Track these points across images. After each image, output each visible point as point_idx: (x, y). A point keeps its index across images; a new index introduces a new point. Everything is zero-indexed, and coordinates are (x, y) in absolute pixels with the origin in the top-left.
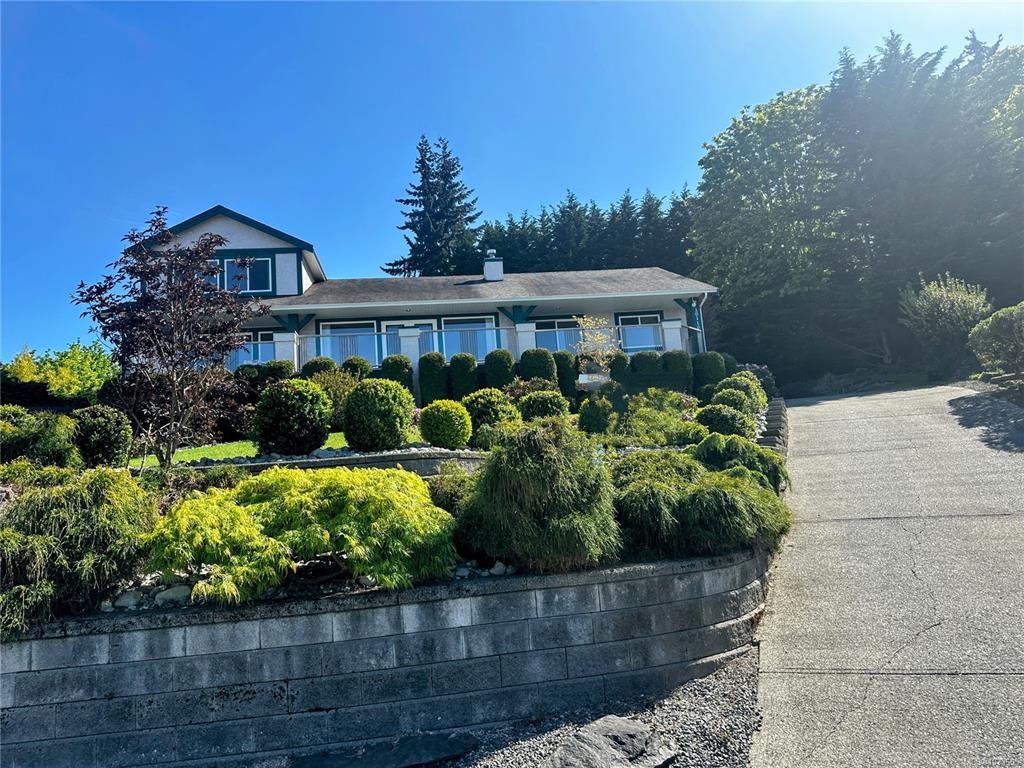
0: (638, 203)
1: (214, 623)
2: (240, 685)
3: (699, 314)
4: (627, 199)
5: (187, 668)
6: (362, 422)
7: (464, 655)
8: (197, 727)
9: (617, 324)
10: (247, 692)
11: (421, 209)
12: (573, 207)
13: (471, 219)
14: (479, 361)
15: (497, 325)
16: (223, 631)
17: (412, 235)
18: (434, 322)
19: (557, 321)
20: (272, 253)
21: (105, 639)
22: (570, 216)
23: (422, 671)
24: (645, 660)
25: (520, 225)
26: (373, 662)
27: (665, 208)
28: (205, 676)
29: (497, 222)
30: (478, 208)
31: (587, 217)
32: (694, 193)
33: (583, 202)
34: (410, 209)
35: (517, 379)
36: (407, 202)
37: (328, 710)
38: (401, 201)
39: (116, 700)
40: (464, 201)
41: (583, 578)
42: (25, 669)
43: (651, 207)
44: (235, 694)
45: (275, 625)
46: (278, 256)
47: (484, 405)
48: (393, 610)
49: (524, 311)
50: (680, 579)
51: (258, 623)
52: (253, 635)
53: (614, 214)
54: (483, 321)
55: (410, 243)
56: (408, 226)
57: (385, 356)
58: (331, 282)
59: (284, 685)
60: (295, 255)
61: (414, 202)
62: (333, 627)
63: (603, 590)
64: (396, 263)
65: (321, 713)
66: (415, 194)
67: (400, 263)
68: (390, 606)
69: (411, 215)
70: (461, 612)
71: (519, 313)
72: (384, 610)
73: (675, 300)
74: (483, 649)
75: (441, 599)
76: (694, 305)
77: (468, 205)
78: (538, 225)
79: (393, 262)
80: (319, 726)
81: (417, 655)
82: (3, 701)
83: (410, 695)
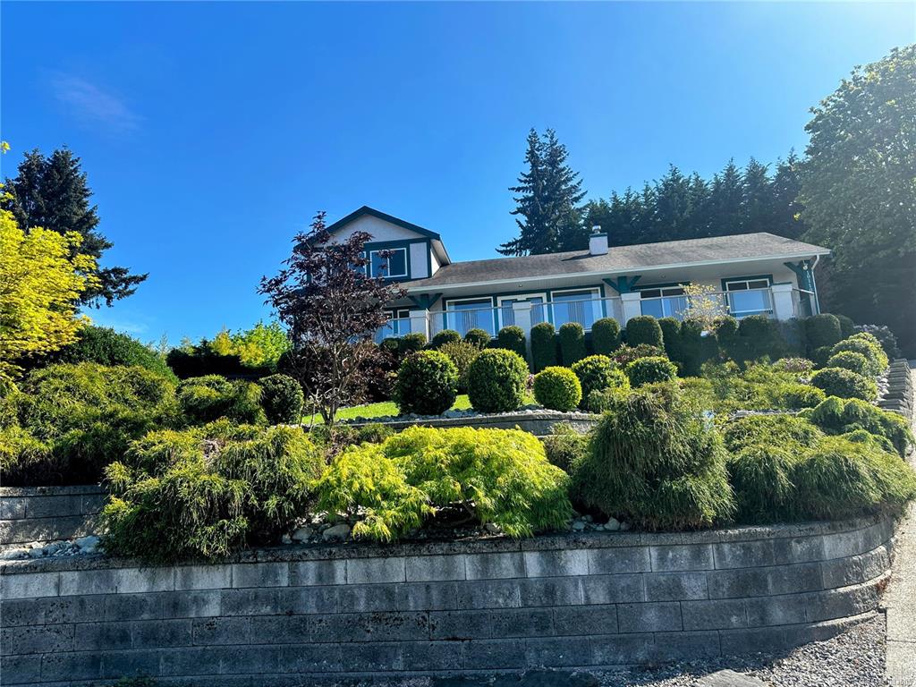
0: (742, 171)
1: (368, 557)
2: (390, 612)
3: (811, 277)
4: (731, 169)
5: (348, 594)
6: (484, 387)
7: (583, 601)
8: (357, 645)
9: (724, 289)
10: (396, 619)
11: (531, 195)
12: (676, 180)
13: (576, 200)
14: (586, 329)
15: (603, 295)
16: (376, 564)
17: (523, 219)
18: (544, 295)
19: (662, 289)
20: (406, 243)
21: (286, 565)
22: (674, 190)
23: (544, 613)
24: (762, 619)
25: (624, 201)
26: (501, 601)
27: (771, 174)
28: (362, 602)
29: (602, 200)
30: (583, 188)
31: (691, 188)
32: (802, 157)
33: (686, 174)
34: (520, 195)
35: (623, 346)
36: (518, 189)
37: (463, 640)
38: (513, 189)
39: (295, 617)
40: (570, 184)
41: (697, 538)
42: (228, 586)
43: (756, 174)
44: (386, 619)
45: (418, 562)
46: (411, 245)
47: (593, 371)
48: (517, 556)
49: (629, 281)
50: (798, 542)
51: (403, 559)
52: (399, 569)
53: (718, 183)
54: (589, 292)
55: (521, 226)
56: (519, 210)
57: (501, 328)
58: (455, 265)
59: (425, 614)
60: (425, 244)
61: (524, 189)
62: (466, 567)
63: (717, 549)
64: (510, 244)
65: (457, 643)
66: (525, 182)
67: (512, 244)
68: (514, 552)
69: (522, 201)
70: (579, 562)
71: (624, 283)
72: (509, 555)
73: (785, 264)
74: (600, 597)
75: (560, 549)
76: (806, 268)
77: (574, 187)
78: (642, 200)
79: (506, 243)
80: (456, 653)
81: (540, 597)
82: (212, 610)
83: (533, 631)
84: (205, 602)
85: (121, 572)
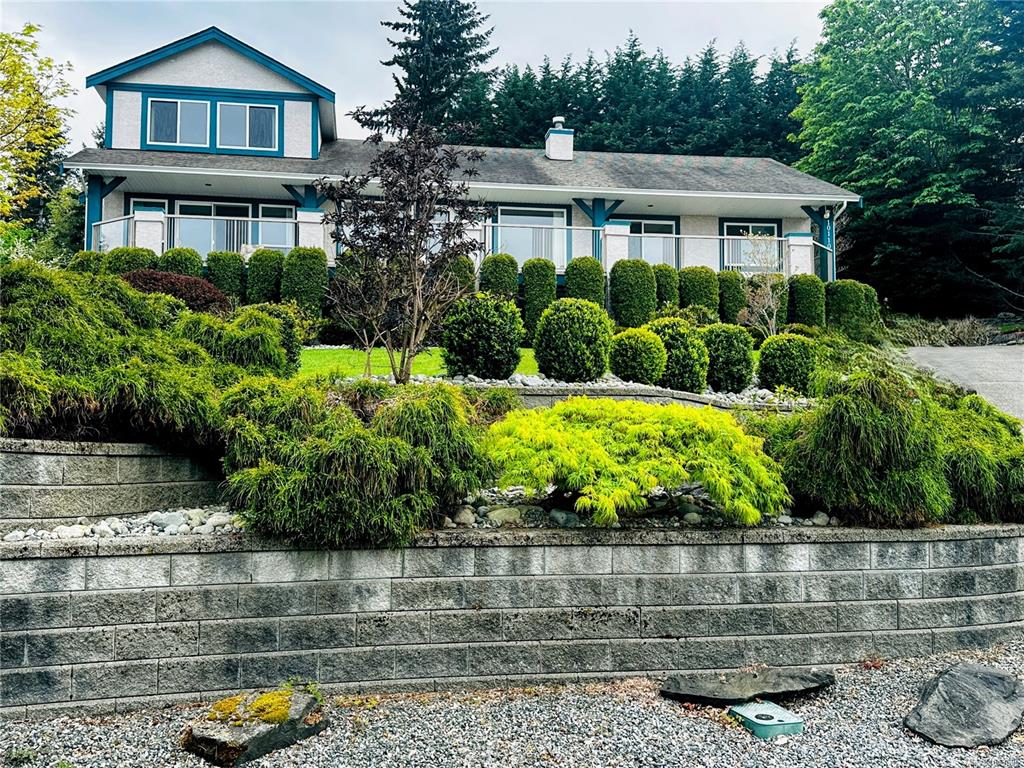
0: (723, 61)
1: (572, 545)
2: (596, 607)
3: (832, 229)
4: (710, 52)
5: (547, 589)
7: (804, 597)
8: (559, 643)
9: (721, 234)
10: (604, 614)
11: (416, 38)
12: (634, 56)
13: (482, 58)
15: (569, 223)
16: (578, 555)
17: (402, 73)
19: (644, 222)
20: (280, 98)
21: (472, 553)
22: (630, 71)
23: (765, 609)
24: (968, 617)
25: (560, 75)
26: (718, 596)
28: (564, 595)
29: (528, 68)
30: (492, 43)
31: (653, 73)
32: (805, 54)
33: (648, 52)
34: (400, 36)
36: (397, 26)
37: (678, 638)
38: (389, 24)
39: (485, 611)
40: (475, 31)
41: (917, 535)
42: (399, 575)
43: (741, 69)
44: (593, 615)
45: (625, 552)
48: (736, 550)
51: (610, 549)
52: (606, 560)
53: (688, 70)
54: (551, 215)
55: (398, 85)
56: (396, 60)
59: (635, 609)
60: (310, 104)
61: (405, 27)
62: (681, 561)
63: (934, 547)
64: (377, 113)
65: (671, 640)
66: (409, 15)
67: (383, 113)
68: (736, 544)
69: (401, 46)
70: (800, 559)
72: (728, 547)
73: (803, 208)
74: (819, 595)
75: (784, 543)
76: (827, 215)
77: (478, 37)
79: (372, 110)
80: (671, 652)
81: (760, 593)
82: (380, 603)
83: (753, 631)
84: (371, 593)
85: (256, 557)
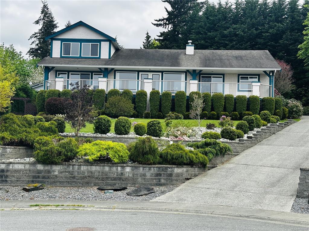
1: (88, 165)
2: (92, 175)
3: (273, 79)
5: (84, 172)
7: (128, 176)
9: (239, 79)
10: (93, 177)
15: (186, 77)
16: (89, 167)
17: (168, 6)
18: (160, 74)
19: (212, 76)
20: (100, 41)
21: (71, 166)
23: (120, 177)
24: (159, 181)
26: (112, 175)
28: (86, 173)
39: (73, 175)
41: (150, 166)
42: (60, 169)
44: (91, 177)
45: (97, 167)
46: (102, 43)
48: (116, 167)
51: (95, 166)
54: (181, 74)
59: (98, 176)
60: (109, 43)
62: (107, 169)
63: (154, 168)
65: (104, 181)
67: (162, 20)
70: (128, 169)
73: (263, 71)
74: (131, 175)
75: (125, 166)
76: (271, 74)
79: (158, 19)
80: (103, 183)
81: (120, 175)
82: (56, 173)
83: (118, 180)
84: (55, 172)
85: (38, 165)
